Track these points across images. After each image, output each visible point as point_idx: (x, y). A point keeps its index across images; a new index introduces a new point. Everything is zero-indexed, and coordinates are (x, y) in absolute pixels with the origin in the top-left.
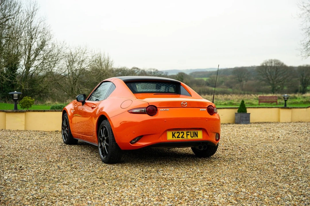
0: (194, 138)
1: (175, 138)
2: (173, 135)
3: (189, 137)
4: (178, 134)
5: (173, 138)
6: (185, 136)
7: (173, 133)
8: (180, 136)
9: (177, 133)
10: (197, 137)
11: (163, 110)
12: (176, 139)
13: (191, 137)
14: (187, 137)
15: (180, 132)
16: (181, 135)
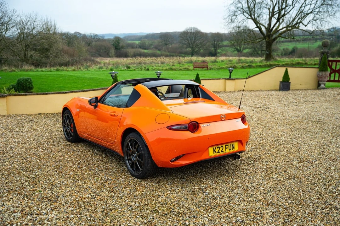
0: (231, 150)
1: (216, 153)
2: (214, 151)
3: (228, 151)
4: (219, 148)
5: (214, 153)
6: (224, 150)
7: (214, 148)
8: (220, 151)
9: (217, 148)
10: (234, 149)
11: (204, 125)
12: (218, 154)
13: (230, 150)
14: (226, 151)
15: (220, 146)
16: (221, 149)
